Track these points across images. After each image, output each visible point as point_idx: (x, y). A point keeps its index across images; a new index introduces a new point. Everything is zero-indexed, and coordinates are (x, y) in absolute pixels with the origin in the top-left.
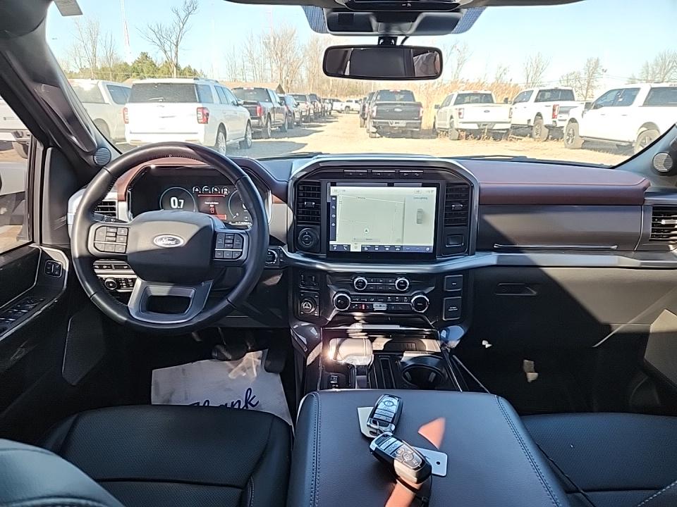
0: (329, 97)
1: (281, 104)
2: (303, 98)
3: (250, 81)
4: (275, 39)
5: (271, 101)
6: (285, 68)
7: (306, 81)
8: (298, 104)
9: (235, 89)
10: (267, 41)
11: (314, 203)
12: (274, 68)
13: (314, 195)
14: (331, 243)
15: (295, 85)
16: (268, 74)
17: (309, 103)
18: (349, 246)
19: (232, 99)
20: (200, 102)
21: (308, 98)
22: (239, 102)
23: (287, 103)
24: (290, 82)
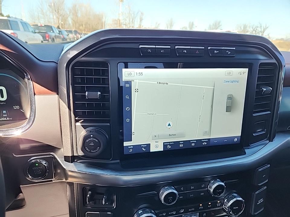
0: (83, 32)
1: (59, 34)
2: (71, 32)
3: (42, 22)
4: (54, 4)
5: (53, 32)
6: (60, 18)
7: (71, 25)
8: (69, 34)
9: (33, 25)
10: (50, 5)
11: (99, 93)
12: (55, 17)
13: (97, 81)
14: (126, 144)
15: (66, 26)
16: (52, 20)
17: (74, 35)
18: (149, 145)
19: (31, 30)
20: (12, 29)
21: (73, 32)
22: (36, 31)
23: (63, 34)
24: (63, 25)
